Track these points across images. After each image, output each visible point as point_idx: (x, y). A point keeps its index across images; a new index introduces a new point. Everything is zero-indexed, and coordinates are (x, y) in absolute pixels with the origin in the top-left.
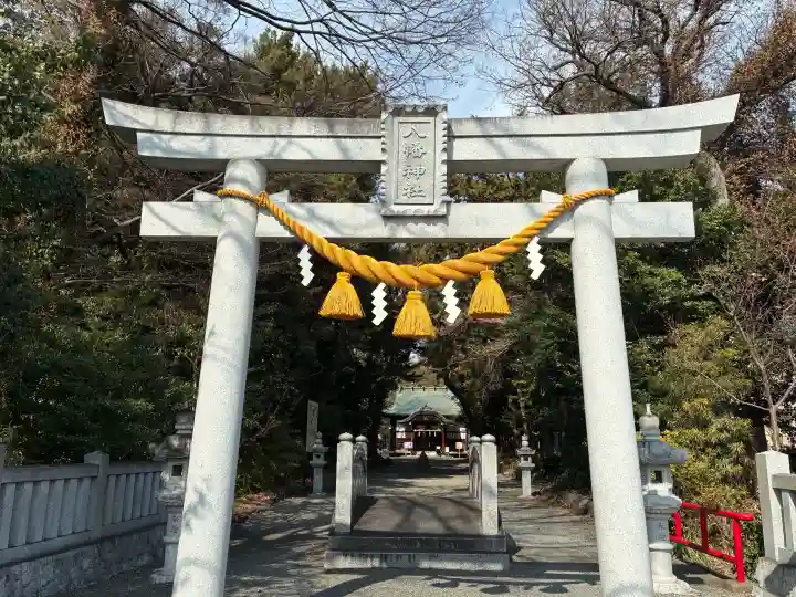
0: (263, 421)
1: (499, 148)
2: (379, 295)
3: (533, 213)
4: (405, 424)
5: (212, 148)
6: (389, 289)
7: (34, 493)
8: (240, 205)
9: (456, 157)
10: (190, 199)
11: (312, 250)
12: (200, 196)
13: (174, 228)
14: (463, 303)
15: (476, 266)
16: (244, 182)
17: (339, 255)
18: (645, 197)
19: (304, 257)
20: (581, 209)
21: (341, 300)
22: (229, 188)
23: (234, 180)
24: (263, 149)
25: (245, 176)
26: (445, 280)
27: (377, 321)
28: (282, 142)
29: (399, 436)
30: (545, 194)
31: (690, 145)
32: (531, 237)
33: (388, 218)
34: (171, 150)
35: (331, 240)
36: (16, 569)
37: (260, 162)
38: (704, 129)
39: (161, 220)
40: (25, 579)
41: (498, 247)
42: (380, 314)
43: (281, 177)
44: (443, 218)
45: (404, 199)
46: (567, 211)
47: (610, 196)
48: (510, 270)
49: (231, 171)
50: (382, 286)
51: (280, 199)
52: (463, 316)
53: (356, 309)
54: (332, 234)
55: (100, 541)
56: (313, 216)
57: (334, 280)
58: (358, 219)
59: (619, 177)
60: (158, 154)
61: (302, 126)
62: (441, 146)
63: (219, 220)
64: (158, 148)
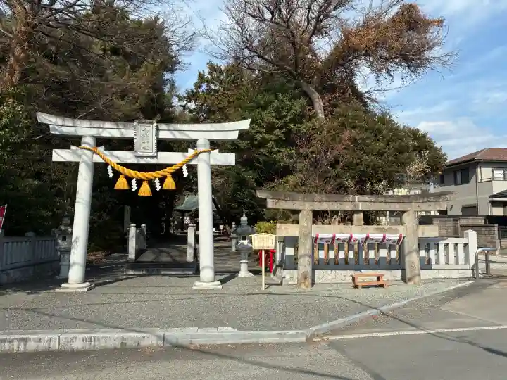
0: (100, 218)
1: (174, 135)
2: (134, 182)
3: (185, 156)
4: (190, 215)
5: (76, 131)
6: (137, 180)
7: (7, 246)
8: (86, 152)
9: (160, 137)
10: (69, 148)
11: (111, 167)
12: (73, 148)
13: (63, 158)
14: (162, 185)
15: (166, 173)
16: (89, 144)
17: (120, 168)
18: (221, 151)
19: (109, 169)
20: (200, 156)
21: (121, 184)
22: (83, 146)
23: (85, 143)
24: (94, 132)
25: (88, 141)
26: (155, 178)
27: (134, 190)
28: (101, 130)
29: (186, 222)
30: (189, 150)
31: (235, 136)
32: (184, 164)
33: (137, 157)
34: (62, 132)
35: (117, 164)
36: (9, 271)
37: (93, 136)
38: (240, 131)
39: (59, 155)
40: (12, 275)
41: (173, 167)
42: (134, 188)
43: (101, 142)
44: (156, 157)
45: (143, 150)
46: (196, 156)
47: (209, 152)
48: (177, 174)
49: (83, 140)
50: (135, 179)
51: (101, 149)
52: (161, 189)
53: (126, 187)
54: (119, 162)
55: (34, 265)
56: (112, 155)
57: (119, 177)
58: (127, 156)
59: (214, 144)
60: (57, 133)
61: (108, 125)
62: (154, 134)
63: (80, 156)
64: (57, 130)
